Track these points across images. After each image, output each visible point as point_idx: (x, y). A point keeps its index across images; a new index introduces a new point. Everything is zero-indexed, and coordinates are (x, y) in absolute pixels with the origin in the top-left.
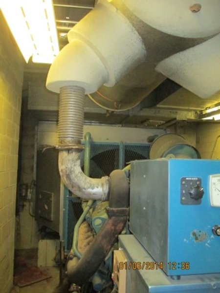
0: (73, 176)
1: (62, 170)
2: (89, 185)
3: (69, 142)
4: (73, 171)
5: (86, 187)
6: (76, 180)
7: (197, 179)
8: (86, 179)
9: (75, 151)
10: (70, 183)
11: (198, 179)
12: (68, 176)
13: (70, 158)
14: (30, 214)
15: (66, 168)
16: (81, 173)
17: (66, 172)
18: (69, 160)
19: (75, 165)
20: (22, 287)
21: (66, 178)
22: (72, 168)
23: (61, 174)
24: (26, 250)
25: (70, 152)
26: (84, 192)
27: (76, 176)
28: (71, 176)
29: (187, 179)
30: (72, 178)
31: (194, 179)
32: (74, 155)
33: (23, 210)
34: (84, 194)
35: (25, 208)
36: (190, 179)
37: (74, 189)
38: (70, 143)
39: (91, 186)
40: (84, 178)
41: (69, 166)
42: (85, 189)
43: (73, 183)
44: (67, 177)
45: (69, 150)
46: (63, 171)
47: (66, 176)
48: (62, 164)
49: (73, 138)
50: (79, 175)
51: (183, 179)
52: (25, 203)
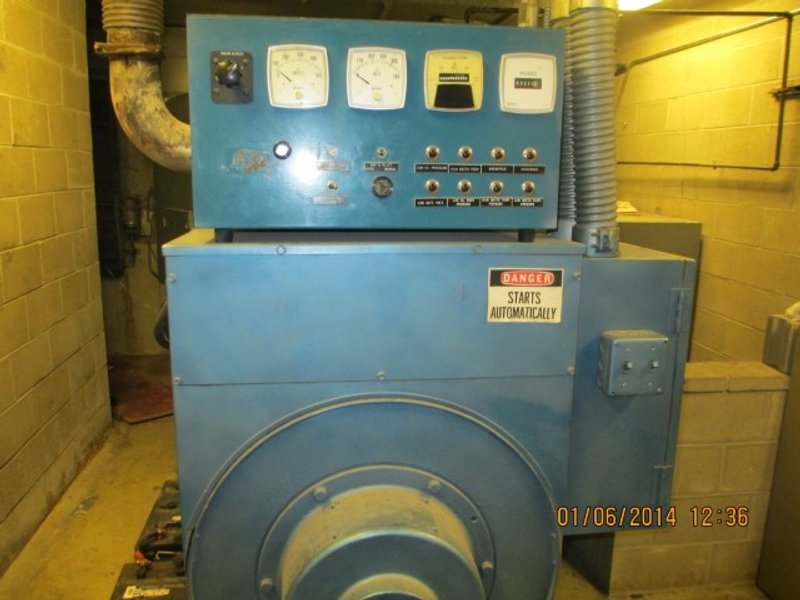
0: (142, 117)
1: (117, 105)
2: (179, 138)
3: (125, 37)
4: (140, 106)
5: (172, 142)
6: (149, 126)
7: (242, 54)
8: (172, 125)
9: (143, 60)
10: (138, 134)
11: (245, 53)
12: (131, 118)
13: (132, 77)
14: (151, 270)
15: (125, 98)
16: (162, 111)
17: (126, 108)
18: (130, 81)
19: (144, 93)
20: (132, 424)
21: (128, 124)
22: (137, 98)
23: (117, 113)
24: (149, 356)
25: (130, 62)
26: (169, 154)
27: (149, 117)
28: (137, 117)
29: (223, 54)
30: (139, 122)
31: (237, 54)
32: (140, 69)
33: (134, 262)
34: (170, 158)
35: (138, 256)
36: (229, 54)
37: (148, 147)
38: (129, 41)
39: (183, 138)
40: (168, 123)
41: (131, 94)
42: (171, 147)
43: (143, 133)
44: (128, 119)
45: (127, 58)
46: (120, 106)
47: (126, 118)
48: (116, 91)
49: (135, 28)
50: (157, 115)
51: (215, 54)
52: (138, 246)
